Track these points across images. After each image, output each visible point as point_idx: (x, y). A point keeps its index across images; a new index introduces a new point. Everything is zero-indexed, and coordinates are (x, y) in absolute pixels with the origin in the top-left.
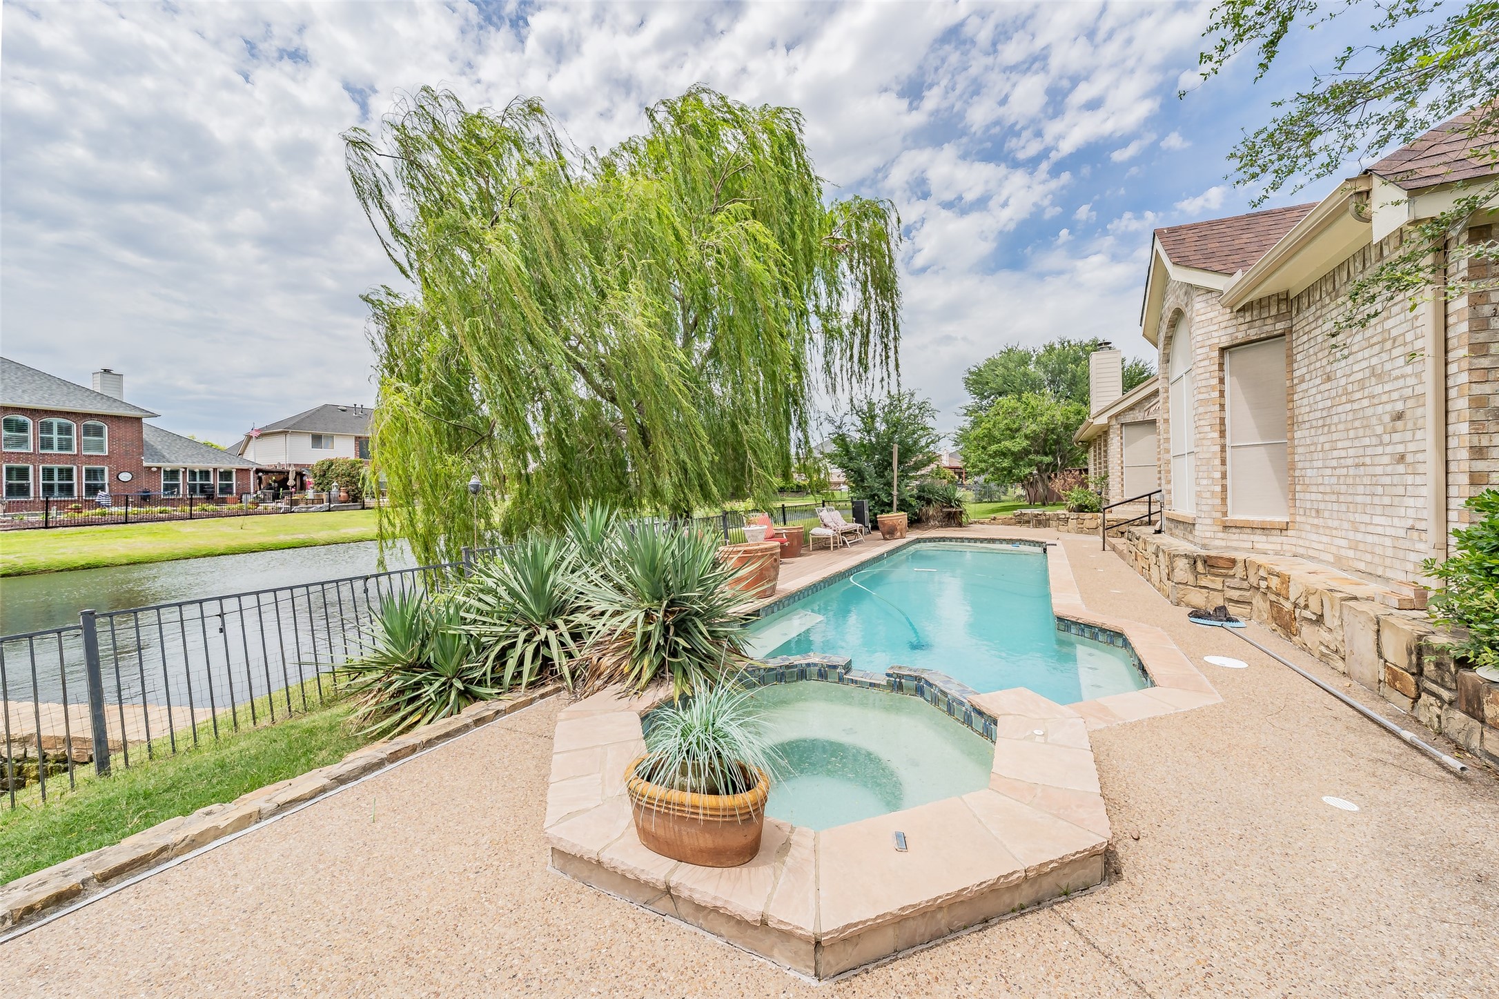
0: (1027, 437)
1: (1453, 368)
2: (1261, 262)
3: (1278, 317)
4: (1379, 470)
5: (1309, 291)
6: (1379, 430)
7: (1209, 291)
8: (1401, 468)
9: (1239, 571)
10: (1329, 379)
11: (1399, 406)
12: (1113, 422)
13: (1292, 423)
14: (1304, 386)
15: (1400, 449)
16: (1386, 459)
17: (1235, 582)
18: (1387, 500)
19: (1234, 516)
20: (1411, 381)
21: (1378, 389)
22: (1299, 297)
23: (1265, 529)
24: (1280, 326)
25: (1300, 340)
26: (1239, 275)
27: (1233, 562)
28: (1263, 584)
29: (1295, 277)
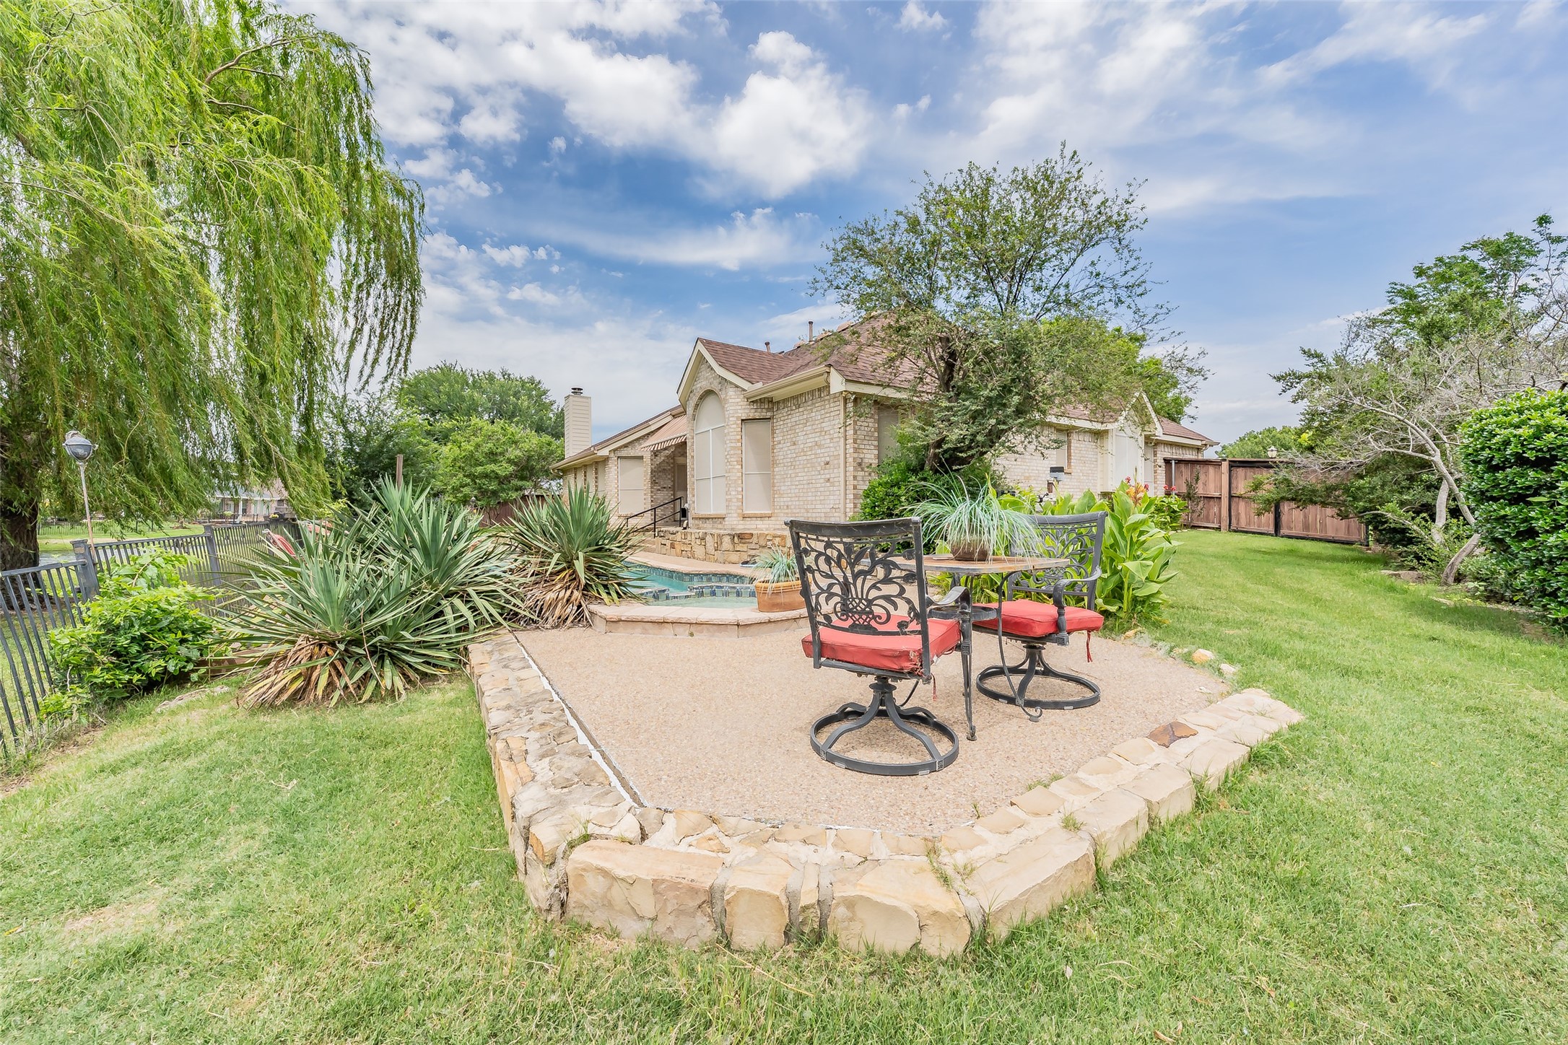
0: (509, 461)
1: (848, 446)
2: (772, 384)
3: (768, 410)
4: (818, 485)
5: (785, 401)
6: (819, 468)
7: (737, 387)
8: (828, 484)
9: (755, 539)
10: (794, 444)
11: (828, 459)
12: (612, 455)
13: (774, 463)
14: (781, 446)
15: (828, 476)
16: (822, 481)
17: (753, 546)
18: (822, 498)
19: (748, 512)
20: (833, 449)
21: (819, 451)
22: (778, 402)
23: (762, 517)
24: (769, 414)
25: (779, 424)
26: (759, 385)
27: (752, 535)
28: (769, 543)
29: (777, 395)
